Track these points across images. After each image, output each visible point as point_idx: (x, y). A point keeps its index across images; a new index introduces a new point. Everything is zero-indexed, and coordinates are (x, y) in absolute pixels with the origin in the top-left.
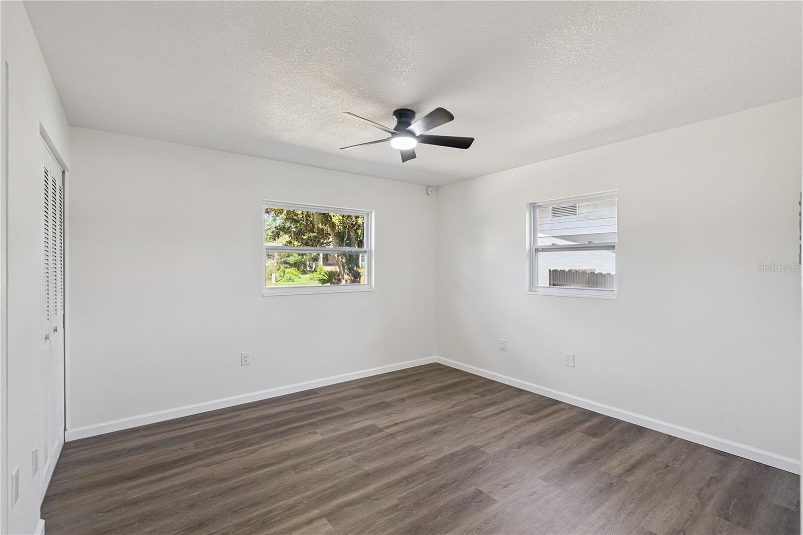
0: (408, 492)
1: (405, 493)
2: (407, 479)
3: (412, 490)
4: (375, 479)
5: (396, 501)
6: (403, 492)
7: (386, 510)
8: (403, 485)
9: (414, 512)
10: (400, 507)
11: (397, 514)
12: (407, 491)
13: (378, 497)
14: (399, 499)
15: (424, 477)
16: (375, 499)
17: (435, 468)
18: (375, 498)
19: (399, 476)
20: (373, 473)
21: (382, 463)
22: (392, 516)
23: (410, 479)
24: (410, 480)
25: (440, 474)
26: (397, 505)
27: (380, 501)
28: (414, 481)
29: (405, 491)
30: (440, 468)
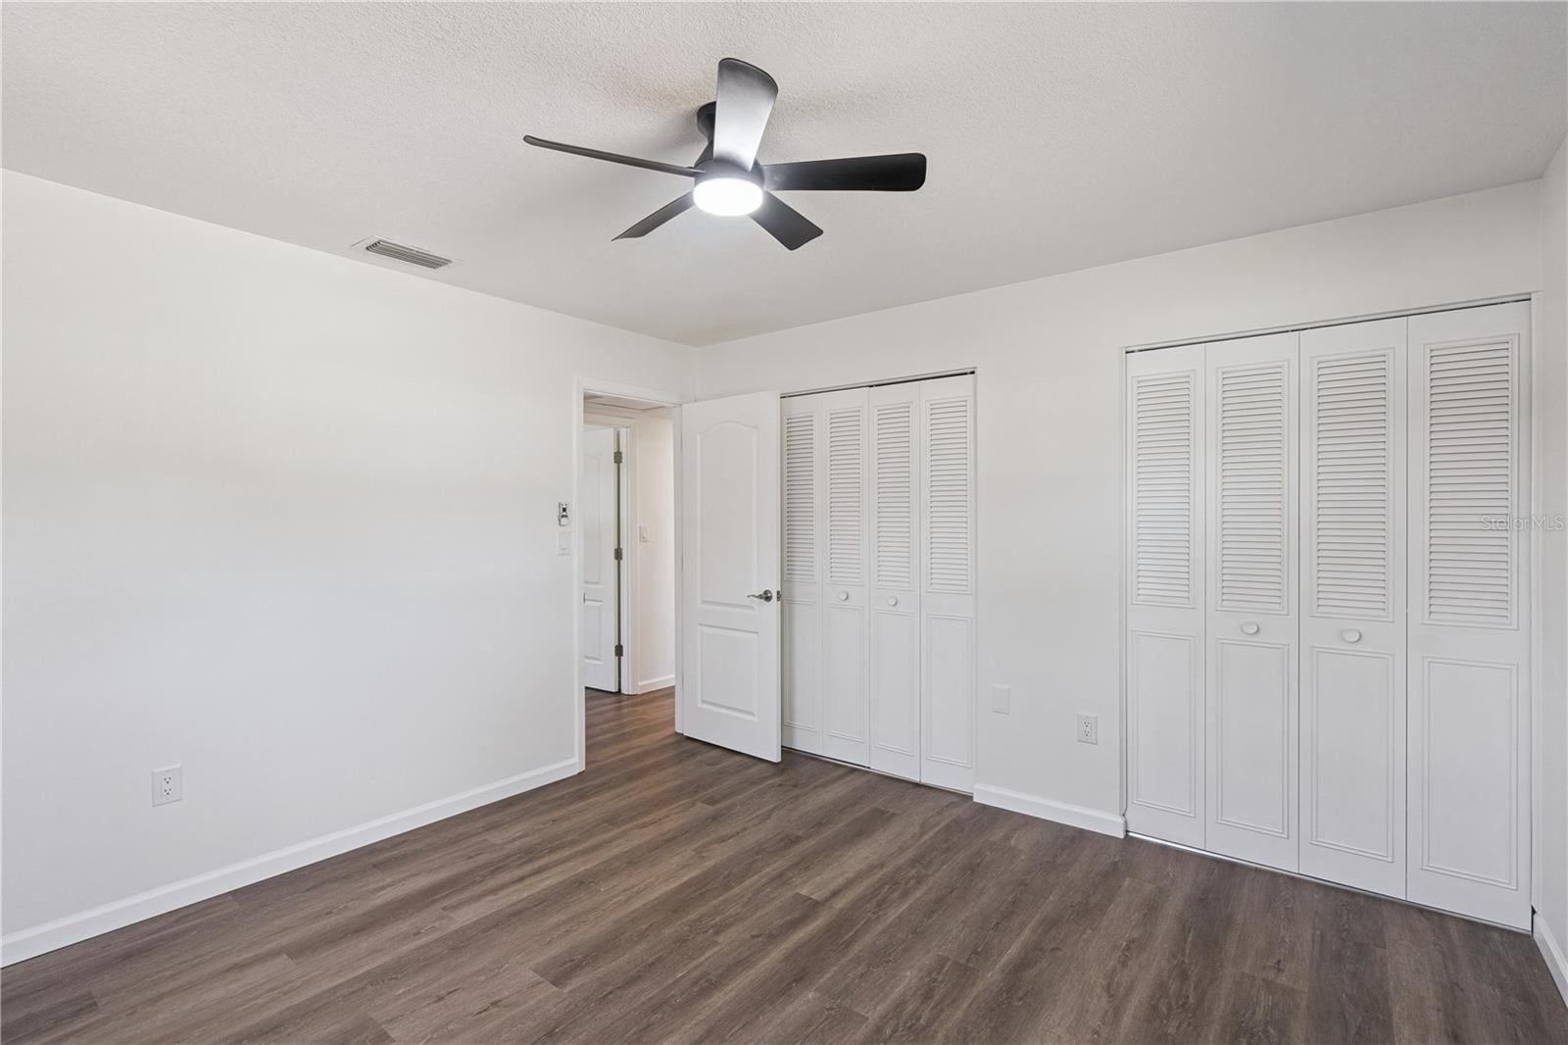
0: (703, 959)
1: (707, 955)
2: (708, 985)
3: (695, 963)
4: (777, 972)
5: (720, 939)
6: (713, 956)
7: (731, 924)
8: (716, 969)
9: (687, 928)
10: (710, 932)
11: (714, 922)
12: (706, 960)
13: (756, 940)
14: (716, 943)
15: (673, 996)
16: (757, 936)
17: (649, 1026)
18: (760, 939)
19: (730, 987)
20: (789, 987)
21: (783, 1015)
22: (719, 918)
23: (704, 985)
24: (703, 983)
25: (635, 1010)
26: (717, 933)
27: (748, 936)
28: (695, 983)
29: (709, 958)
30: (635, 1029)
